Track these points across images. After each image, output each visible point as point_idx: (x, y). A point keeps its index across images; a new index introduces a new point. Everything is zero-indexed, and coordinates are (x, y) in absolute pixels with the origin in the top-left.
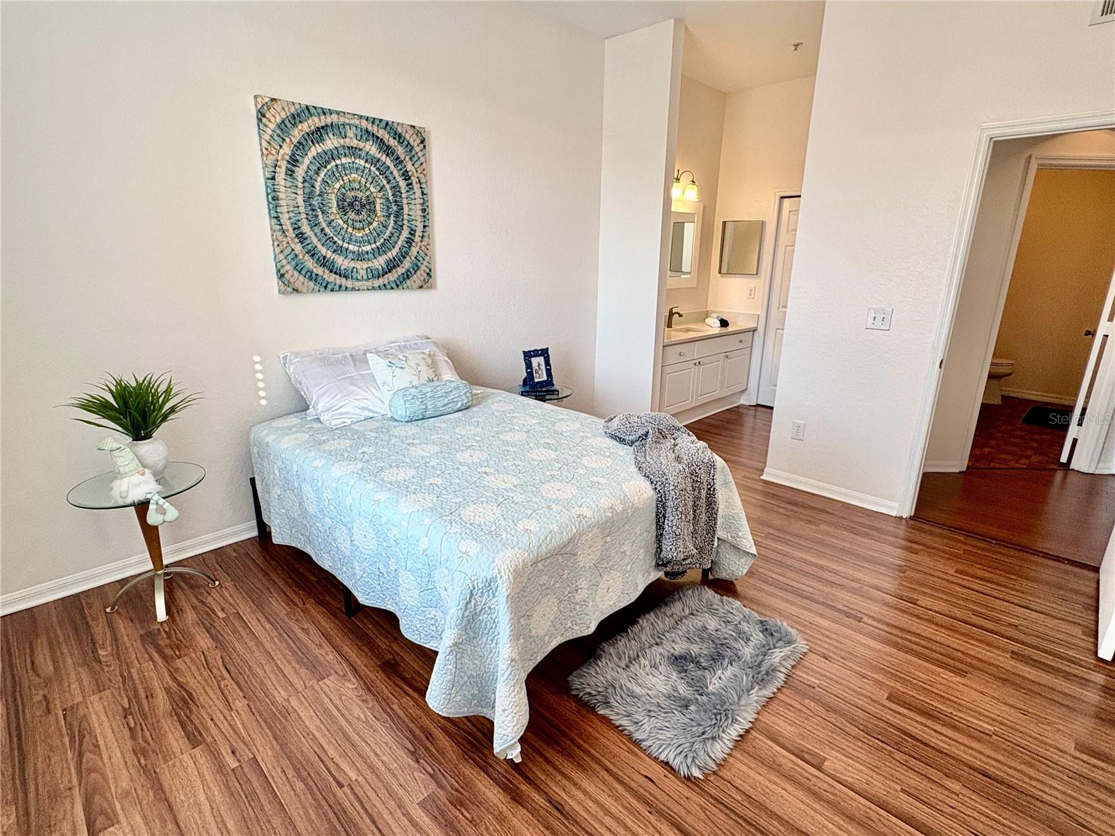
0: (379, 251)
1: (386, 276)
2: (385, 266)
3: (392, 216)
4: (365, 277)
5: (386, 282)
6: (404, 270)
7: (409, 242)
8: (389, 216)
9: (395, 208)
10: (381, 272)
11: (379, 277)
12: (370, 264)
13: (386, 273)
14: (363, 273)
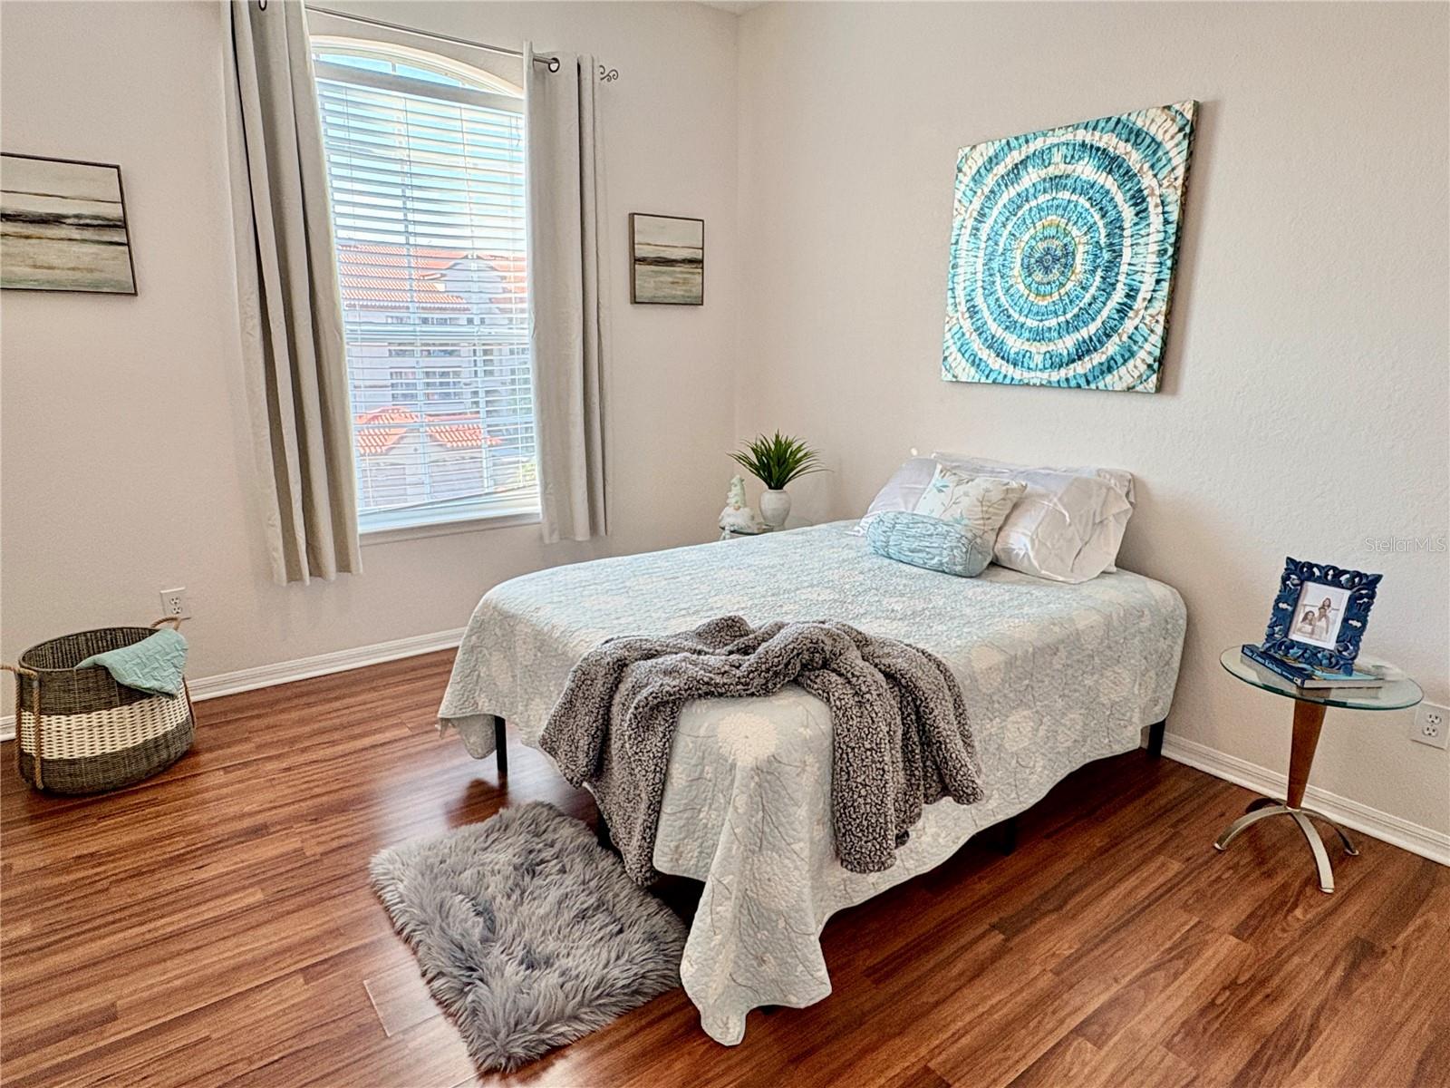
0: (1069, 327)
1: (1072, 366)
2: (1073, 350)
3: (1099, 270)
4: (1041, 366)
5: (1071, 374)
6: (1104, 358)
7: (1123, 311)
8: (1093, 271)
9: (1106, 255)
10: (1065, 360)
11: (1061, 366)
12: (1051, 347)
13: (1073, 361)
14: (1038, 359)
